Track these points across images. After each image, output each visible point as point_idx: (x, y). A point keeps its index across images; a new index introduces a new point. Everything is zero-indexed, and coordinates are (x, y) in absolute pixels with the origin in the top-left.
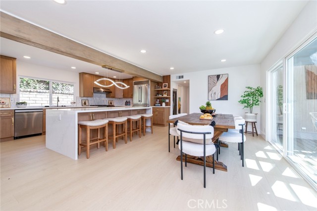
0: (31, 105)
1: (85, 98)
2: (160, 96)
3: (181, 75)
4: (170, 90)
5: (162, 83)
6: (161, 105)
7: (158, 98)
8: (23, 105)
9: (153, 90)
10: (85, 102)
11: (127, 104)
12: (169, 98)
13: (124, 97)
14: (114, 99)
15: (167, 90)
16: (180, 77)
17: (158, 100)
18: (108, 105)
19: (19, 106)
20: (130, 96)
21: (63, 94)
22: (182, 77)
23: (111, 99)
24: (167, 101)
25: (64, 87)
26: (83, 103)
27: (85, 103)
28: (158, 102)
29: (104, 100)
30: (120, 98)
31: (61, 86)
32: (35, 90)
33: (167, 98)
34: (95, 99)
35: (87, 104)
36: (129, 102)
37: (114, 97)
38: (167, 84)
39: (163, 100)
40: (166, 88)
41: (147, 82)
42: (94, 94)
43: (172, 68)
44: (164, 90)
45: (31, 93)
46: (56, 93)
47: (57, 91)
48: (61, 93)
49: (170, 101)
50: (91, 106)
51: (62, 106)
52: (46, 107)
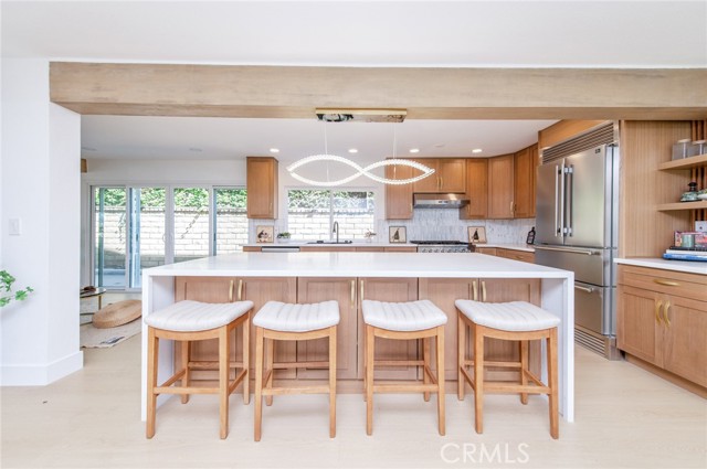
0: (295, 238)
1: (397, 223)
10: (397, 234)
13: (519, 214)
14: (487, 223)
18: (462, 240)
23: (478, 223)
26: (393, 234)
27: (397, 236)
30: (504, 219)
35: (402, 238)
37: (482, 216)
41: (602, 136)
50: (413, 242)
51: (346, 242)
52: (318, 242)
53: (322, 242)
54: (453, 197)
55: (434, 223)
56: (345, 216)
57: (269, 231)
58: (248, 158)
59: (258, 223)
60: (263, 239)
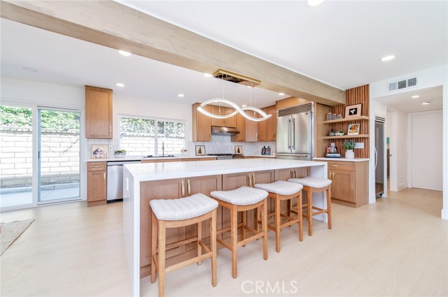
0: (131, 154)
1: (200, 144)
2: (339, 135)
3: (406, 77)
4: (367, 121)
5: (343, 107)
6: (343, 156)
7: (333, 140)
8: (120, 155)
9: (321, 122)
10: (200, 150)
11: (265, 151)
12: (366, 140)
13: (260, 140)
14: (243, 144)
15: (360, 121)
16: (402, 85)
17: (333, 144)
18: (233, 153)
19: (117, 155)
20: (270, 137)
21: (179, 138)
22: (413, 82)
23: (239, 144)
24: (360, 145)
25: (180, 129)
26: (198, 151)
27: (200, 152)
28: (333, 150)
29: (228, 145)
30: (253, 142)
31: (176, 128)
32: (148, 134)
33: (357, 140)
34: (214, 144)
35: (203, 152)
36: (269, 149)
37: (243, 141)
38: (359, 107)
39: (347, 144)
40: (358, 116)
41: (307, 108)
42: (213, 137)
43: (388, 58)
44: (348, 122)
45: (145, 138)
46: (171, 137)
47: (172, 135)
48: (176, 137)
49: (367, 146)
50: (208, 155)
51: (169, 156)
52: (149, 157)
53: (151, 156)
54: (226, 129)
55: (218, 144)
56: (148, 138)
57: (105, 149)
58: (86, 86)
59: (92, 142)
60: (98, 156)
